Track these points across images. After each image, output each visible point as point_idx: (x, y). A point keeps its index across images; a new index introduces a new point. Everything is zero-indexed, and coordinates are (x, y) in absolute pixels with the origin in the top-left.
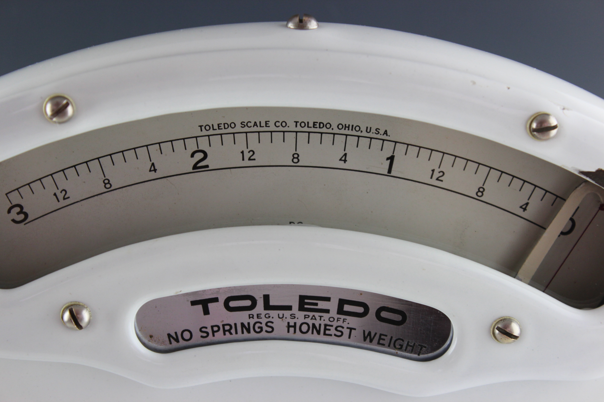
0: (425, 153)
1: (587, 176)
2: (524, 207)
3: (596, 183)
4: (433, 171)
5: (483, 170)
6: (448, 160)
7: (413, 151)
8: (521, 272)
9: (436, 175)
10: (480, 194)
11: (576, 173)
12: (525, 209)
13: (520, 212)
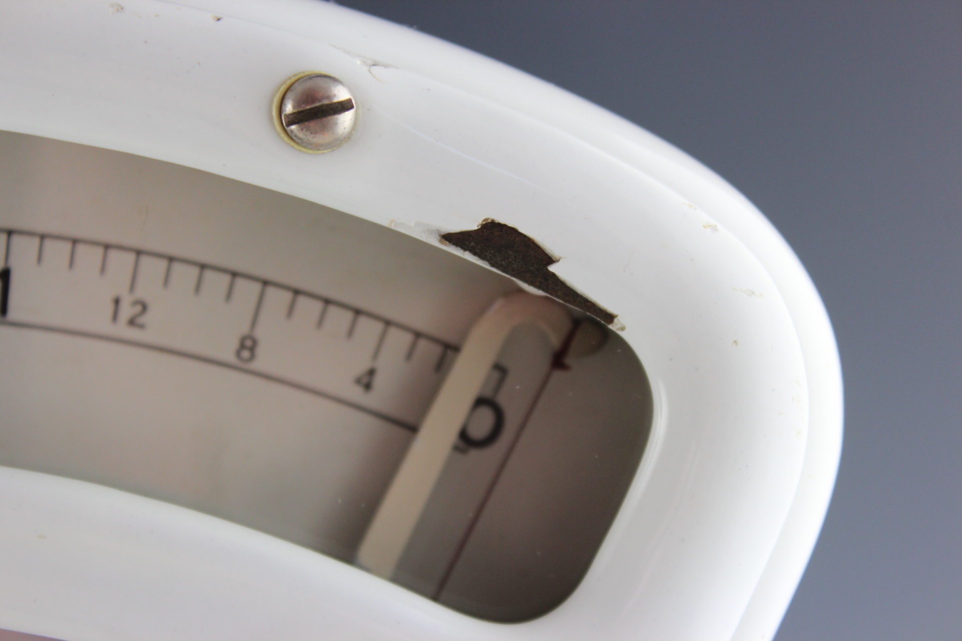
0: (89, 256)
1: (465, 248)
2: (367, 381)
3: (493, 266)
4: (117, 302)
5: (247, 291)
6: (152, 268)
7: (57, 251)
8: (368, 549)
9: (127, 311)
10: (246, 354)
11: (435, 242)
12: (368, 386)
13: (356, 394)
